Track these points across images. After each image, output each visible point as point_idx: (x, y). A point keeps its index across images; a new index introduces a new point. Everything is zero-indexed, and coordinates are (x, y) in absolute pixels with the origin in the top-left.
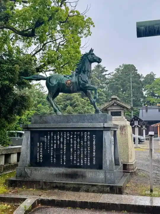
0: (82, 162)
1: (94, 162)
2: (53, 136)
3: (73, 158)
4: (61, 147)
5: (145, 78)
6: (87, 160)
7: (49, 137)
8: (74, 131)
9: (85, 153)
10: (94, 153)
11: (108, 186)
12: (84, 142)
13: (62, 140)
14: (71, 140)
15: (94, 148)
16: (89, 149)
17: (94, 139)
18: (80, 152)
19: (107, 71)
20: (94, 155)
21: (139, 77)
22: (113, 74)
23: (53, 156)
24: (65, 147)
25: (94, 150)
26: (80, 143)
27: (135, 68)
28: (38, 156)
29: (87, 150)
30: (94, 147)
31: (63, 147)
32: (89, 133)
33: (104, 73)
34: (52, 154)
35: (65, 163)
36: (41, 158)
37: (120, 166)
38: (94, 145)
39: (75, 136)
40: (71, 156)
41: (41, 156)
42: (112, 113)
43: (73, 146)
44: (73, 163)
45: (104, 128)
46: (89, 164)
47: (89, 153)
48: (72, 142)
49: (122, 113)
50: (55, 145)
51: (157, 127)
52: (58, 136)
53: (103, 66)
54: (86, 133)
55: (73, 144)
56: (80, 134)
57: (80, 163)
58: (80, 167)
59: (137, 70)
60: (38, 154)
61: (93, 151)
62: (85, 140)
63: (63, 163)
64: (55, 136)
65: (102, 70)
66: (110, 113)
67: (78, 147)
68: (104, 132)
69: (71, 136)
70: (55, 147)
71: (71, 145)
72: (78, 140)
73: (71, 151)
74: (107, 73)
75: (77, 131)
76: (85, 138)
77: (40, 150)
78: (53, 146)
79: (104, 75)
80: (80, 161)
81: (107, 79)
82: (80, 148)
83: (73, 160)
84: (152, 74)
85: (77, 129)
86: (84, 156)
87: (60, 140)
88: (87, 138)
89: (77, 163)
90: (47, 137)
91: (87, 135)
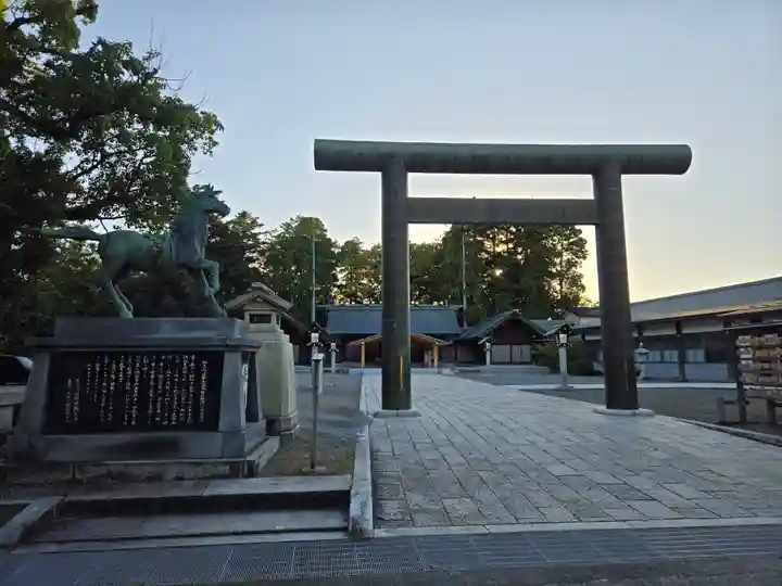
0: (174, 419)
1: (202, 417)
2: (110, 364)
3: (155, 409)
4: (128, 388)
5: (342, 248)
6: (187, 413)
7: (97, 365)
8: (159, 354)
9: (183, 398)
10: (202, 399)
11: (226, 463)
12: (181, 375)
13: (129, 372)
14: (152, 372)
15: (203, 388)
16: (191, 391)
17: (204, 370)
18: (172, 397)
19: (261, 225)
20: (202, 403)
21: (329, 243)
22: (276, 234)
23: (106, 408)
24: (136, 388)
25: (203, 392)
26: (172, 378)
27: (323, 226)
28: (68, 409)
29: (188, 393)
30: (204, 385)
31: (132, 387)
32: (193, 357)
33: (256, 230)
34: (103, 404)
35: (133, 423)
36: (76, 414)
37: (259, 423)
38: (203, 381)
39: (162, 364)
40: (150, 407)
41: (75, 408)
42: (252, 317)
43: (156, 387)
44: (153, 421)
45: (227, 346)
46: (189, 422)
47: (191, 398)
48: (153, 377)
49: (274, 319)
50: (113, 384)
51: (360, 346)
52: (121, 365)
53: (254, 216)
54: (186, 356)
55: (156, 379)
56: (174, 359)
57: (170, 421)
58: (169, 428)
59: (326, 231)
60: (68, 405)
61: (200, 395)
62: (185, 372)
63: (130, 421)
64: (114, 365)
65: (252, 222)
66: (247, 317)
67: (167, 387)
68: (226, 354)
69: (153, 365)
70: (112, 388)
71: (152, 383)
72: (169, 372)
73: (151, 395)
74: (262, 230)
75: (166, 353)
76: (185, 368)
77: (73, 396)
78: (109, 385)
79: (256, 235)
80: (170, 415)
81: (264, 243)
82: (172, 389)
83: (155, 414)
84: (356, 241)
85: (168, 349)
86: (179, 405)
87: (125, 371)
88: (189, 368)
89: (162, 420)
90: (93, 368)
91: (190, 361)
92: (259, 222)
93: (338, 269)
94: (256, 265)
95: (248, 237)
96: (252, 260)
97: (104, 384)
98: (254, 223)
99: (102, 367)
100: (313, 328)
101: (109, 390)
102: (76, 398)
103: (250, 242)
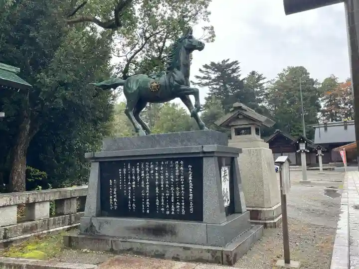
0: (173, 210)
1: (191, 210)
2: (131, 169)
3: (160, 202)
4: (143, 186)
5: (323, 84)
6: (181, 206)
7: (125, 170)
8: (160, 160)
9: (178, 194)
10: (191, 195)
11: (209, 251)
12: (175, 176)
13: (143, 175)
14: (157, 174)
15: (190, 187)
16: (183, 189)
17: (190, 172)
18: (170, 193)
19: (264, 78)
20: (191, 198)
21: (312, 82)
23: (131, 200)
24: (148, 186)
25: (191, 190)
26: (169, 179)
27: (306, 70)
28: (111, 200)
29: (180, 190)
30: (191, 185)
31: (145, 185)
32: (182, 162)
34: (129, 197)
35: (148, 211)
36: (115, 204)
37: (243, 215)
38: (190, 181)
39: (162, 168)
40: (157, 200)
41: (115, 200)
43: (160, 185)
44: (160, 211)
45: (204, 153)
46: (183, 213)
47: (183, 195)
48: (157, 177)
50: (134, 183)
52: (138, 169)
54: (177, 162)
55: (159, 180)
56: (169, 164)
57: (171, 211)
58: (170, 217)
59: (309, 74)
60: (111, 197)
61: (189, 192)
62: (177, 174)
63: (146, 210)
64: (133, 170)
67: (167, 186)
68: (204, 159)
69: (157, 169)
70: (134, 186)
71: (157, 183)
72: (167, 174)
73: (157, 191)
75: (165, 160)
76: (177, 171)
77: (113, 191)
78: (132, 184)
79: (261, 84)
80: (170, 207)
81: (267, 89)
82: (170, 187)
83: (160, 206)
84: (333, 78)
85: (165, 157)
86: (175, 199)
87: (140, 174)
88: (180, 171)
89: (165, 211)
90: (122, 171)
91: (180, 165)
92: (263, 76)
93: (320, 99)
94: (263, 104)
95: (256, 87)
96: (260, 101)
97: (129, 183)
98: (260, 78)
99: (127, 171)
100: (302, 140)
101: (132, 188)
102: (115, 193)
103: (259, 90)
